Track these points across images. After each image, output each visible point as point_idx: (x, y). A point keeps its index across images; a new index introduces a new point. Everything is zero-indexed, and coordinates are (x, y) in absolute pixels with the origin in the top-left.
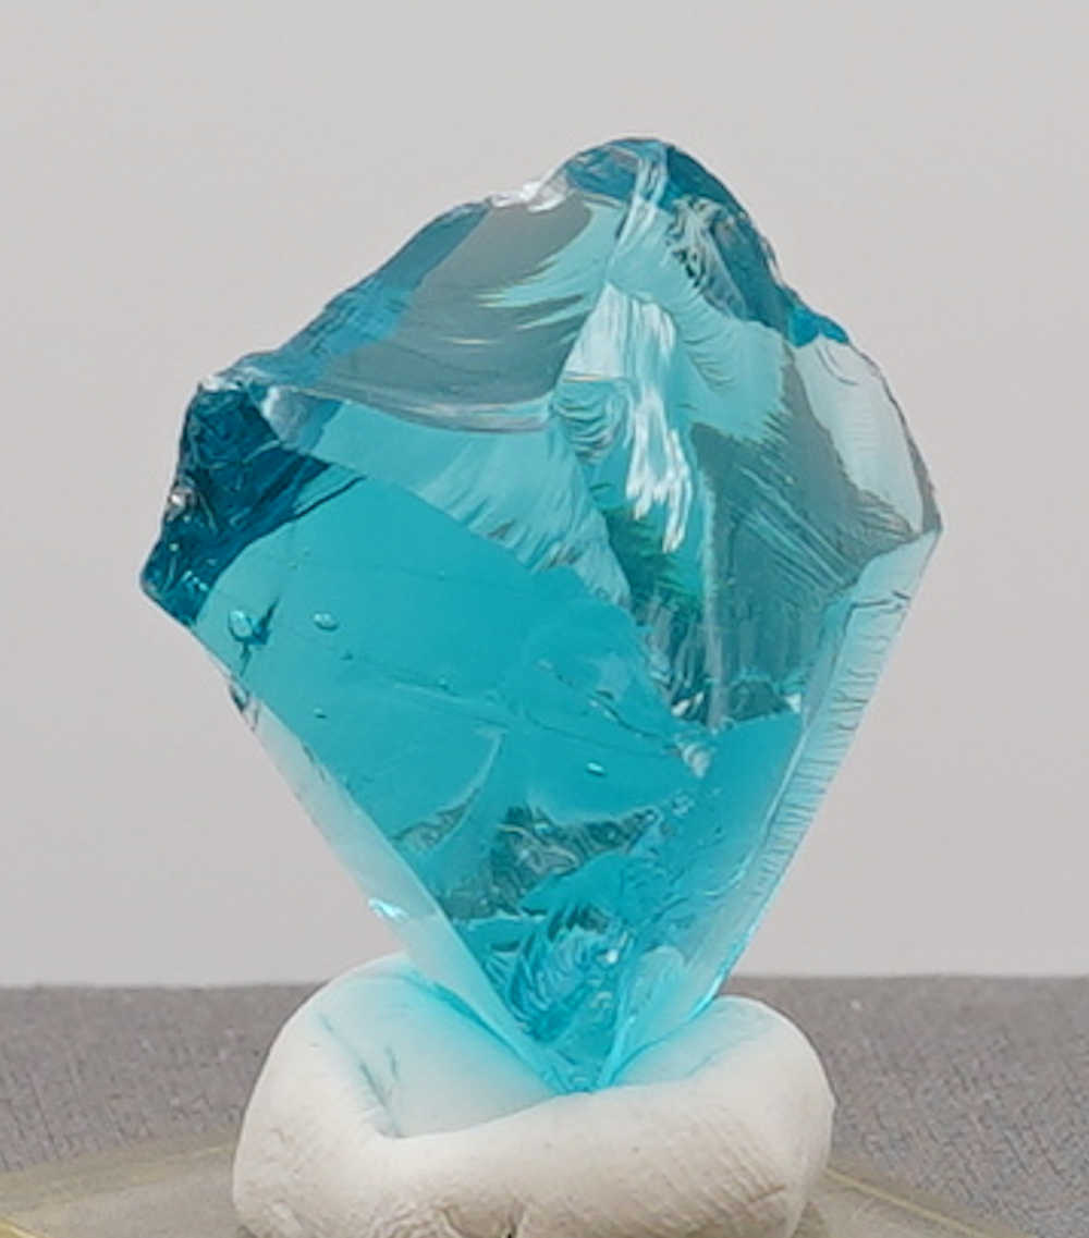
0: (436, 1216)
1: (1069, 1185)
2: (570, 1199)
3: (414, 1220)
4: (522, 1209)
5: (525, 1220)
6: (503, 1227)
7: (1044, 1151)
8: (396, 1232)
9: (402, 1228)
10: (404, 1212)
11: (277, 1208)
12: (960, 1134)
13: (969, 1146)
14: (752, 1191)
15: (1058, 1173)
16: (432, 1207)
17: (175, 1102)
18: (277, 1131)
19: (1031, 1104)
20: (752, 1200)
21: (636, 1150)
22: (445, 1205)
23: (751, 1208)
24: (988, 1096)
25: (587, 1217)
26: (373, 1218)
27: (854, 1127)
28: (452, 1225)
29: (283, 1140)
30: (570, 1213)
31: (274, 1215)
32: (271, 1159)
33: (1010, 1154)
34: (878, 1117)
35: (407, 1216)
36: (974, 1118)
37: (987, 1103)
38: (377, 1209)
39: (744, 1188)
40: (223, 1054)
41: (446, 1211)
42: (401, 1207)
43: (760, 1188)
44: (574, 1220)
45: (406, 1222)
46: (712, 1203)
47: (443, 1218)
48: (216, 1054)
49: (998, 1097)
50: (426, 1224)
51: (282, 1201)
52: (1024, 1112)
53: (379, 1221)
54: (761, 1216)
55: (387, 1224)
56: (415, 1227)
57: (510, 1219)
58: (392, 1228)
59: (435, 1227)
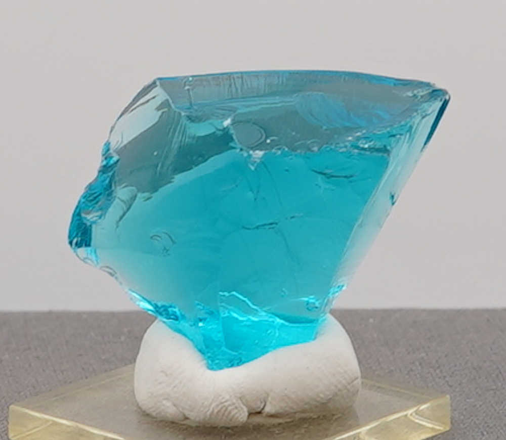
0: (237, 400)
1: (454, 391)
2: (285, 389)
3: (229, 402)
4: (268, 395)
5: (270, 399)
6: (261, 402)
7: (445, 377)
8: (222, 408)
9: (224, 406)
10: (223, 400)
11: (164, 402)
12: (412, 370)
13: (415, 375)
14: (349, 380)
15: (451, 386)
16: (235, 396)
17: (104, 357)
18: (163, 371)
19: (439, 358)
20: (349, 384)
21: (308, 368)
22: (240, 395)
23: (349, 387)
24: (423, 355)
25: (293, 396)
26: (211, 404)
27: (371, 368)
28: (243, 403)
29: (167, 375)
30: (286, 395)
31: (164, 405)
32: (160, 383)
33: (431, 378)
34: (379, 364)
35: (226, 402)
36: (417, 363)
37: (423, 358)
38: (213, 400)
40: (123, 338)
41: (240, 398)
42: (223, 398)
43: (351, 379)
44: (289, 398)
45: (226, 404)
46: (336, 386)
47: (240, 401)
48: (120, 338)
49: (427, 355)
50: (234, 404)
51: (167, 399)
52: (437, 361)
53: (213, 405)
54: (352, 390)
55: (217, 406)
56: (229, 405)
58: (220, 407)
59: (237, 405)
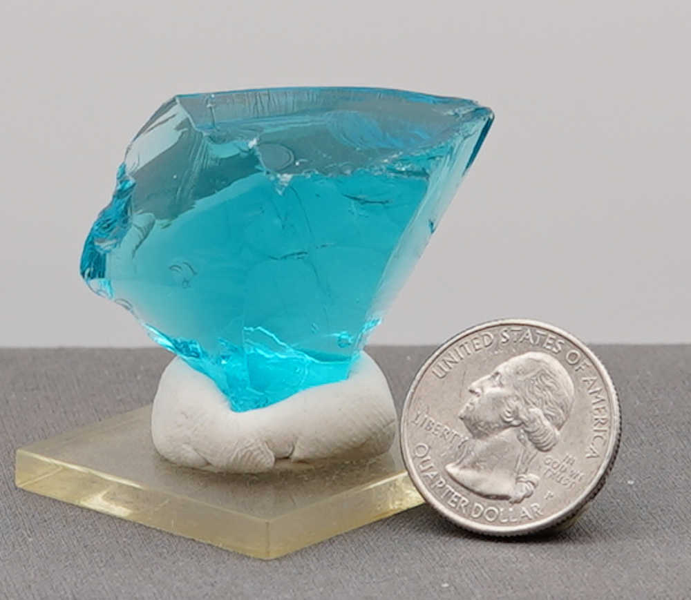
0: (263, 445)
2: (316, 432)
3: (255, 447)
4: (297, 438)
5: (298, 442)
6: (290, 447)
8: (246, 453)
9: (249, 451)
10: (248, 444)
11: (184, 446)
14: (384, 423)
16: (261, 440)
17: (118, 398)
18: (183, 413)
20: (384, 426)
21: (340, 409)
22: (266, 439)
23: (384, 430)
25: (323, 439)
26: (235, 448)
28: (269, 448)
29: (187, 417)
30: (316, 439)
31: (183, 450)
32: (180, 426)
35: (251, 446)
38: (237, 444)
39: (381, 421)
40: (139, 378)
41: (267, 443)
43: (386, 421)
45: (251, 448)
46: (370, 429)
47: (266, 445)
48: (136, 376)
50: (259, 448)
51: (188, 444)
53: (238, 450)
54: (388, 433)
55: (242, 450)
56: (255, 450)
57: (293, 443)
58: (244, 451)
59: (263, 449)
